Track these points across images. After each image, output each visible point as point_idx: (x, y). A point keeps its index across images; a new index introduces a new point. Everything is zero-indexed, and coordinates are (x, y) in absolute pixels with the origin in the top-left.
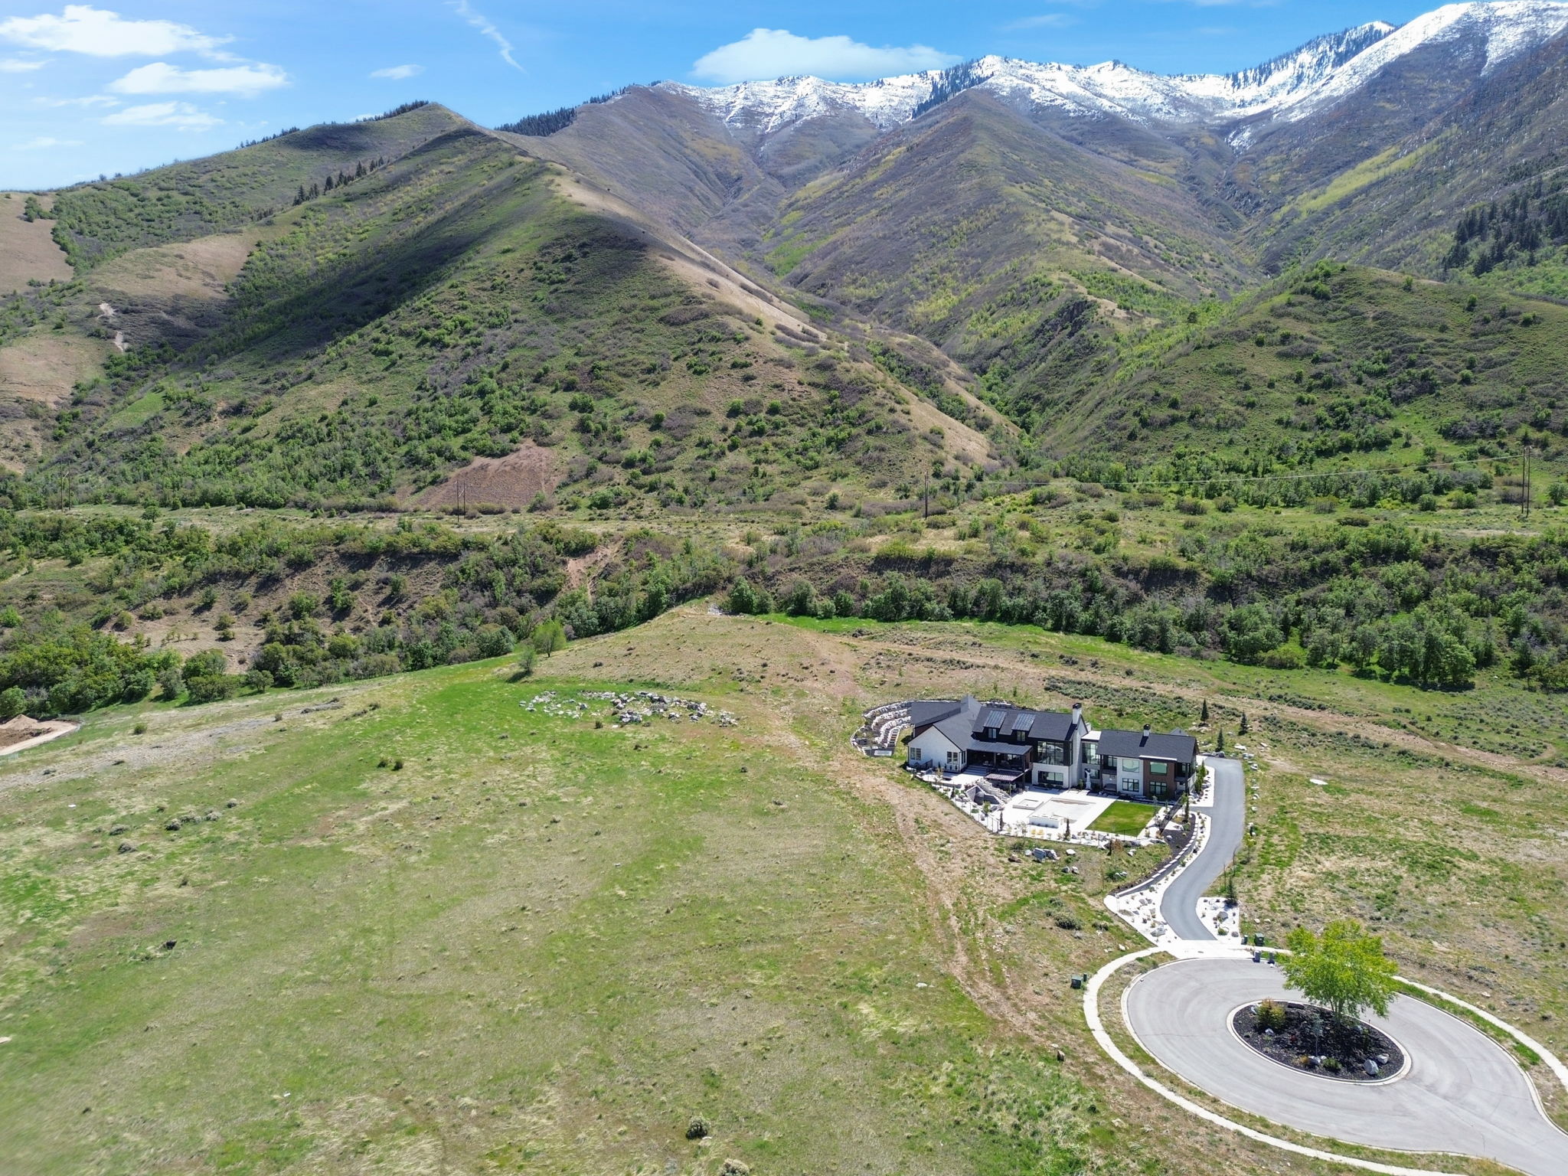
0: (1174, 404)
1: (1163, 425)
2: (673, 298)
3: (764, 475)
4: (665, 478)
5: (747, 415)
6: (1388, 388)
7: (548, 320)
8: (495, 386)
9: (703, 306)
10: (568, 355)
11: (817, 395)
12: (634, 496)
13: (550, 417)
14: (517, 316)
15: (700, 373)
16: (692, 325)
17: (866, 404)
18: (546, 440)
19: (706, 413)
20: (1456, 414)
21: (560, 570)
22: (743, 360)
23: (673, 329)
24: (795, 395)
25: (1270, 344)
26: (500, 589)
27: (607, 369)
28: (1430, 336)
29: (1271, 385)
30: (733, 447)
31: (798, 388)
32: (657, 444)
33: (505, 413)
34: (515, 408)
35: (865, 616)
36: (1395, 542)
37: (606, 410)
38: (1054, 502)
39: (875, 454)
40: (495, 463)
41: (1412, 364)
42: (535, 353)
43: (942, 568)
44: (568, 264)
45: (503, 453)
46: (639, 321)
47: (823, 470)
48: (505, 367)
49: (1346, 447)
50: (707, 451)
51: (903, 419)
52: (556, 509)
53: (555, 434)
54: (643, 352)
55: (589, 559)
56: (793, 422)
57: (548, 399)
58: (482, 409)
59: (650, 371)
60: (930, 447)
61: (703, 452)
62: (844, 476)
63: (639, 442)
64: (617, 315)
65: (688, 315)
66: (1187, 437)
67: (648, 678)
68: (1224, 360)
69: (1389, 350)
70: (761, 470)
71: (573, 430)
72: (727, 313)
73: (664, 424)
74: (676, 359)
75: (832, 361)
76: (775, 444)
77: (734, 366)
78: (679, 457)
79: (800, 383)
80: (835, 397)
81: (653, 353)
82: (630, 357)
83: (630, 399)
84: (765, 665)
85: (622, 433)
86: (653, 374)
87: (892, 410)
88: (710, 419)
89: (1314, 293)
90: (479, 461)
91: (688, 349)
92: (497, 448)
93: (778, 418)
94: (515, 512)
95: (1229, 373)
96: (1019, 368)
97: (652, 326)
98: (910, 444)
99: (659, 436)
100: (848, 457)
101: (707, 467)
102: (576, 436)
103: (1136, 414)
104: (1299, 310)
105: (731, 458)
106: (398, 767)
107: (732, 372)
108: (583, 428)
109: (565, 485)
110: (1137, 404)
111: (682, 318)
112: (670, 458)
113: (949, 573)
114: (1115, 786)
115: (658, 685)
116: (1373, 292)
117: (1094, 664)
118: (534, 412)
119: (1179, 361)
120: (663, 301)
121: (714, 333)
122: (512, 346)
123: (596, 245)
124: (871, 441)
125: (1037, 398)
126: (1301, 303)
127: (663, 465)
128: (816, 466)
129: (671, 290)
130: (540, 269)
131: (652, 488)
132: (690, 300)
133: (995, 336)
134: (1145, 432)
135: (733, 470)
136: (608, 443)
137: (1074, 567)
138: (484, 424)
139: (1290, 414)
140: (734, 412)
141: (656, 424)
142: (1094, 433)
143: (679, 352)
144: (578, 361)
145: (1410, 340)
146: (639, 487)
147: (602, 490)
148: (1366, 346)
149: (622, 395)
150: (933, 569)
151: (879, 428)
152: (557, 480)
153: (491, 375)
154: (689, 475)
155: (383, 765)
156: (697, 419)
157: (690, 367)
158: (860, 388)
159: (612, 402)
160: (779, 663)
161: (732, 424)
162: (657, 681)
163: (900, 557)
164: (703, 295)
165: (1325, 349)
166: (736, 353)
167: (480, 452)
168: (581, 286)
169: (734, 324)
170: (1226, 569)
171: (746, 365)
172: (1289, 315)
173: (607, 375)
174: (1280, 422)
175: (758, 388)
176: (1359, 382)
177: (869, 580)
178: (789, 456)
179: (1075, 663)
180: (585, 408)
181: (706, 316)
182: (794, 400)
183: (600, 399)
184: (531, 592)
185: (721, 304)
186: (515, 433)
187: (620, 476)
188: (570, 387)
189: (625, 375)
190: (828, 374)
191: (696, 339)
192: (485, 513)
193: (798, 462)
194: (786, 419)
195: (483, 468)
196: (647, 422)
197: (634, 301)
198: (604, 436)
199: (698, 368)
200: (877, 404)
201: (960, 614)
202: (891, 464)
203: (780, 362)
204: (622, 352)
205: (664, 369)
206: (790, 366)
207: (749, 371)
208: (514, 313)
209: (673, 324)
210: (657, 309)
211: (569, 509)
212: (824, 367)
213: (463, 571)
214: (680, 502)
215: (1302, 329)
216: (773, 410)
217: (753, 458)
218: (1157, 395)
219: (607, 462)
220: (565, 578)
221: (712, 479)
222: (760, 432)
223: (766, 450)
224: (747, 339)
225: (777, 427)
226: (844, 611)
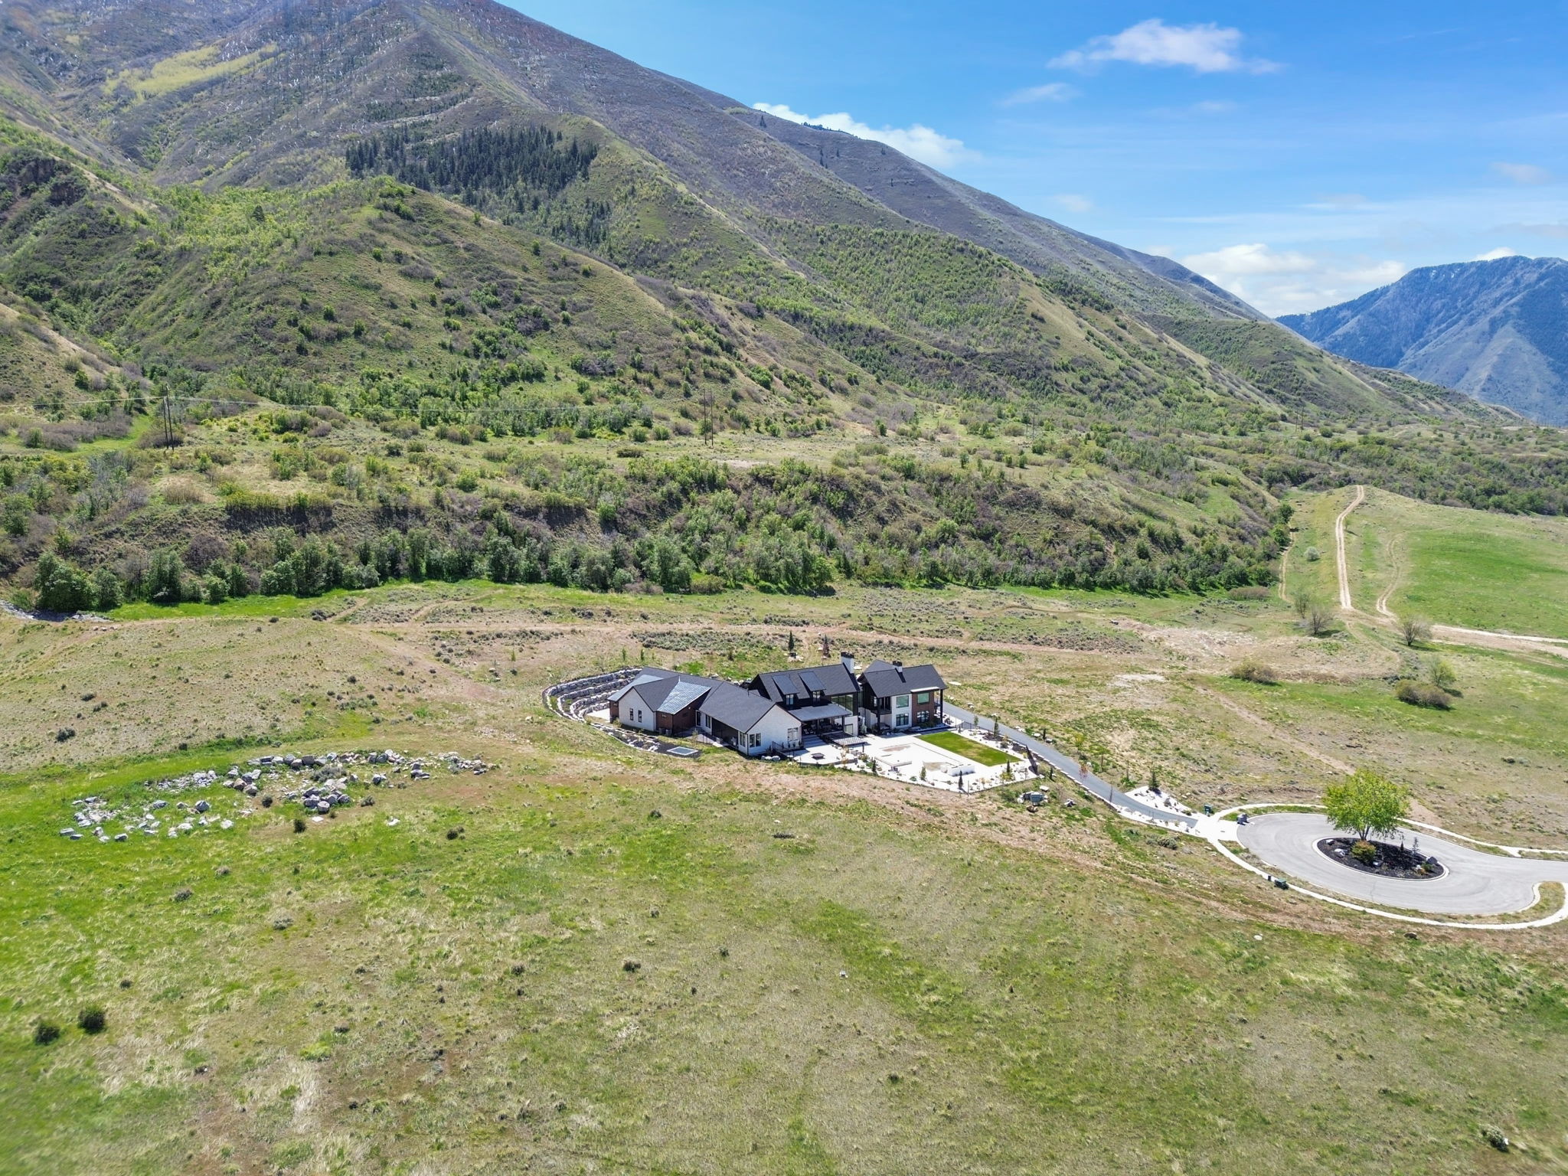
0: (329, 316)
1: (329, 340)
6: (511, 320)
20: (578, 353)
25: (387, 261)
28: (520, 277)
29: (413, 306)
41: (518, 300)
43: (322, 518)
49: (513, 377)
66: (363, 355)
68: (353, 271)
69: (494, 284)
84: (350, 680)
89: (397, 210)
95: (367, 287)
103: (293, 323)
104: (390, 226)
110: (291, 312)
113: (335, 525)
116: (452, 222)
119: (305, 265)
126: (392, 221)
134: (312, 347)
137: (468, 508)
139: (448, 338)
142: (241, 340)
145: (506, 276)
148: (470, 276)
150: (313, 520)
160: (364, 675)
163: (260, 507)
165: (439, 274)
170: (606, 501)
172: (387, 231)
174: (443, 346)
176: (484, 312)
177: (235, 540)
201: (384, 576)
215: (407, 250)
218: (304, 302)
226: (240, 589)
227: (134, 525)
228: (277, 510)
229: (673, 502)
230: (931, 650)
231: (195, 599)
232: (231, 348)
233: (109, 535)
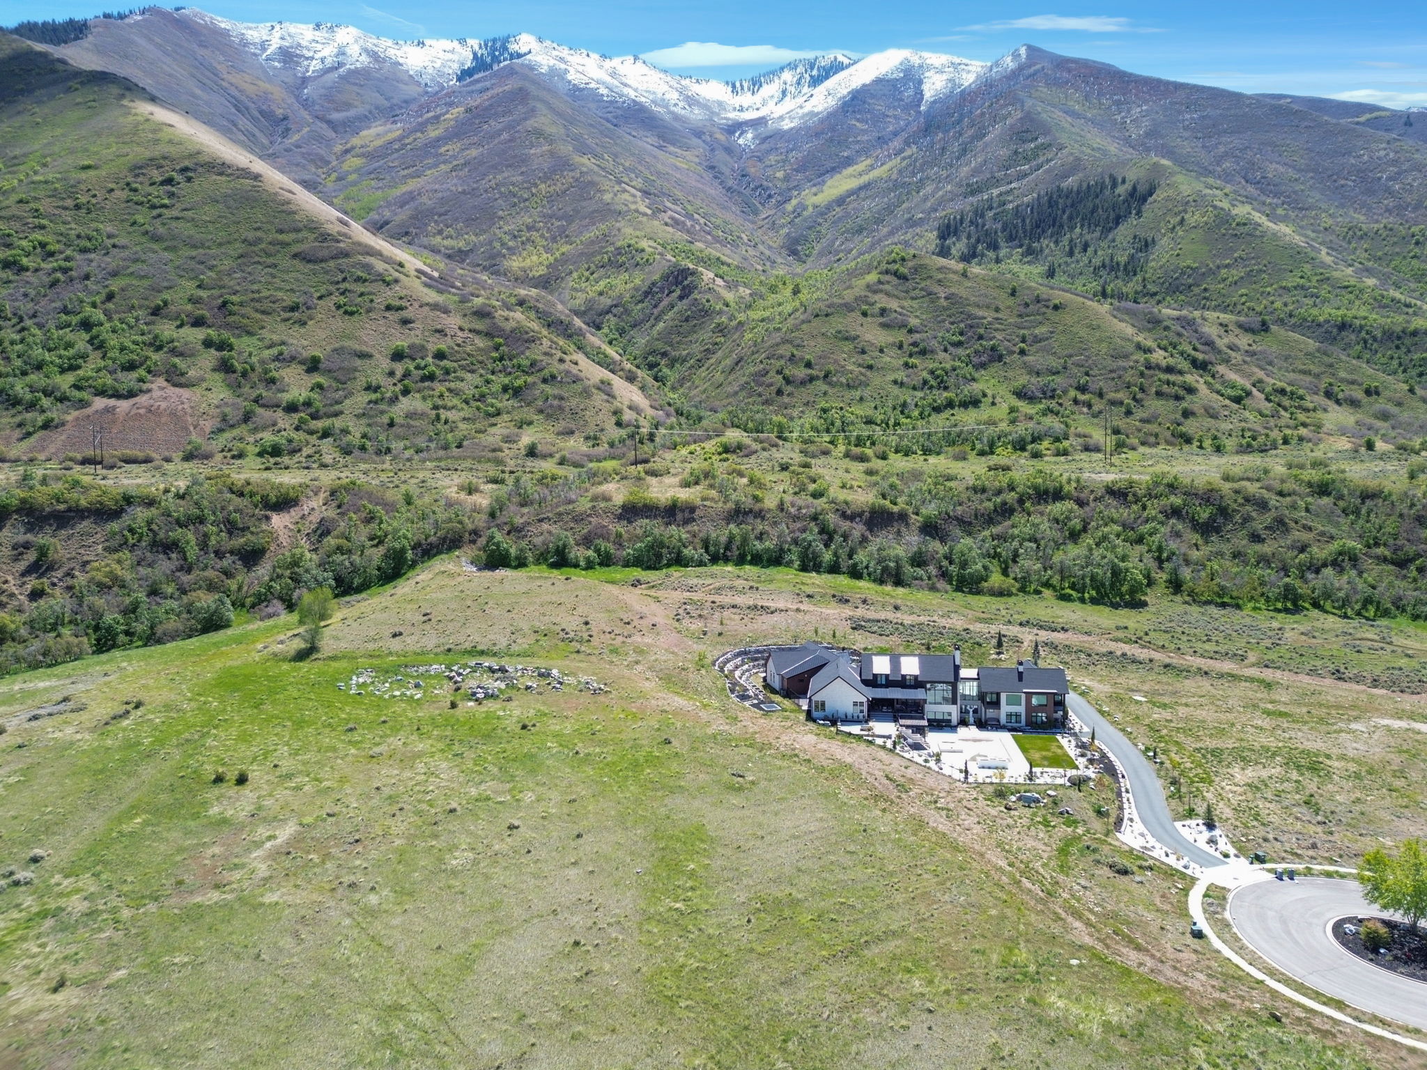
0: (809, 365)
1: (803, 383)
2: (304, 234)
3: (446, 422)
4: (338, 423)
5: (414, 359)
6: (968, 356)
7: (155, 246)
8: (102, 317)
9: (342, 245)
10: (189, 287)
11: (480, 342)
12: (308, 443)
13: (181, 354)
14: (115, 241)
15: (352, 314)
16: (332, 264)
17: (535, 353)
18: (183, 380)
19: (369, 356)
20: (1023, 380)
21: (264, 527)
22: (397, 303)
23: (311, 266)
24: (460, 341)
25: (873, 316)
26: (193, 552)
27: (241, 304)
28: (989, 315)
29: (881, 351)
30: (406, 392)
31: (460, 334)
32: (320, 386)
33: (122, 349)
34: (135, 343)
35: (627, 564)
36: (1051, 485)
37: (247, 348)
38: (745, 452)
39: (556, 402)
40: (123, 405)
41: (981, 337)
42: (146, 283)
43: (687, 515)
44: (169, 188)
45: (131, 394)
46: (268, 255)
47: (506, 417)
48: (110, 297)
49: (950, 404)
50: (378, 395)
51: (574, 369)
52: (219, 457)
53: (192, 373)
54: (280, 289)
55: (295, 513)
56: (463, 368)
57: (175, 335)
58: (91, 342)
59: (294, 308)
60: (606, 397)
61: (374, 396)
62: (530, 423)
63: (297, 386)
64: (240, 248)
65: (325, 253)
66: (825, 394)
67: (468, 646)
68: (840, 327)
69: (962, 325)
70: (443, 417)
71: (214, 370)
72: (368, 254)
73: (321, 365)
74: (320, 298)
75: (488, 309)
76: (450, 390)
77: (388, 308)
78: (347, 401)
79: (461, 329)
80: (500, 345)
81: (292, 290)
82: (265, 293)
83: (275, 337)
84: (587, 623)
85: (274, 374)
86: (297, 312)
87: (561, 361)
88: (373, 362)
89: (896, 274)
90: (100, 403)
91: (333, 288)
92: (123, 387)
93: (445, 363)
94: (168, 460)
95: (847, 339)
96: (635, 326)
97: (286, 262)
98: (586, 393)
99: (318, 378)
100: (528, 405)
101: (382, 412)
102: (218, 376)
103: (779, 372)
104: (887, 287)
105: (406, 404)
106: (242, 780)
107: (387, 314)
108: (225, 367)
109: (221, 430)
110: (779, 364)
111: (320, 254)
112: (338, 402)
113: (694, 520)
114: (998, 721)
115: (482, 653)
116: (940, 276)
117: (864, 602)
118: (159, 348)
119: (804, 326)
120: (292, 236)
121: (360, 273)
122: (114, 274)
123: (200, 170)
124: (548, 389)
125: (664, 354)
126: (888, 282)
127: (332, 409)
128: (498, 414)
129: (301, 225)
130: (135, 190)
131: (326, 434)
132: (325, 237)
133: (601, 294)
134: (789, 389)
135: (410, 415)
136: (261, 386)
137: (804, 511)
138: (95, 361)
139: (901, 375)
140: (398, 356)
141: (313, 366)
142: (743, 388)
143: (323, 291)
144: (203, 294)
145: (976, 318)
146: (311, 433)
147: (268, 437)
148: (944, 321)
149: (265, 333)
150: (679, 516)
151: (553, 377)
152: (208, 425)
153: (94, 305)
154: (364, 421)
155: (219, 779)
156: (358, 362)
157: (339, 307)
158: (522, 338)
159: (254, 340)
160: (600, 621)
161: (399, 369)
162: (479, 648)
163: (645, 506)
164: (339, 233)
165: (914, 322)
166: (386, 296)
167: (101, 393)
168: (190, 213)
169: (380, 266)
170: (930, 510)
171: (400, 308)
172: (881, 291)
173: (243, 310)
174: (895, 382)
175: (418, 332)
176: (946, 350)
177: (620, 528)
178: (467, 403)
179: (847, 601)
180: (222, 346)
181: (347, 255)
182: (459, 345)
183: (239, 336)
184: (232, 552)
185: (360, 244)
186: (142, 372)
187: (286, 422)
188: (198, 322)
189: (263, 312)
190: (488, 321)
191: (340, 277)
192: (128, 461)
193: (478, 409)
194: (455, 365)
195: (108, 410)
196: (302, 363)
197: (259, 234)
198: (254, 377)
199: (349, 309)
200: (546, 354)
201: (715, 559)
202: (574, 413)
203: (435, 307)
204: (255, 287)
205: (308, 308)
206: (446, 311)
207: (404, 314)
208: (109, 237)
209: (309, 261)
210: (288, 244)
211: (233, 457)
212: (481, 314)
213: (131, 530)
214: (363, 448)
215: (893, 305)
216: (440, 355)
217: (429, 404)
218: (793, 355)
219: (263, 406)
220: (273, 536)
221: (391, 424)
222: (431, 377)
223: (441, 396)
224: (396, 281)
225: (447, 372)
226: (606, 561)
227: (560, 514)
228: (657, 508)
229: (1006, 511)
230: (1166, 666)
231: (576, 566)
232: (736, 393)
233: (541, 521)
